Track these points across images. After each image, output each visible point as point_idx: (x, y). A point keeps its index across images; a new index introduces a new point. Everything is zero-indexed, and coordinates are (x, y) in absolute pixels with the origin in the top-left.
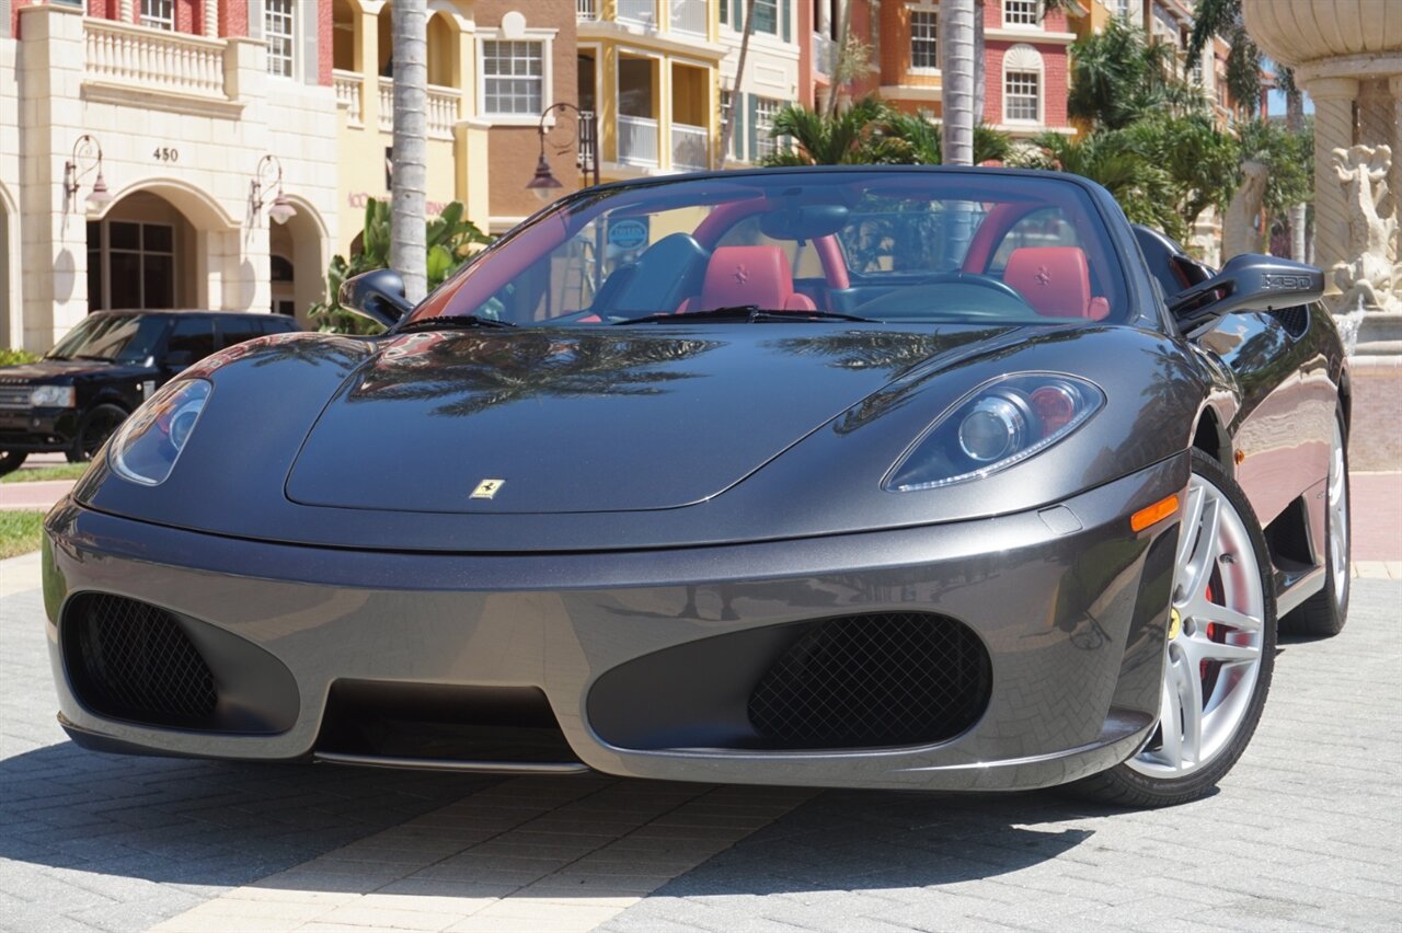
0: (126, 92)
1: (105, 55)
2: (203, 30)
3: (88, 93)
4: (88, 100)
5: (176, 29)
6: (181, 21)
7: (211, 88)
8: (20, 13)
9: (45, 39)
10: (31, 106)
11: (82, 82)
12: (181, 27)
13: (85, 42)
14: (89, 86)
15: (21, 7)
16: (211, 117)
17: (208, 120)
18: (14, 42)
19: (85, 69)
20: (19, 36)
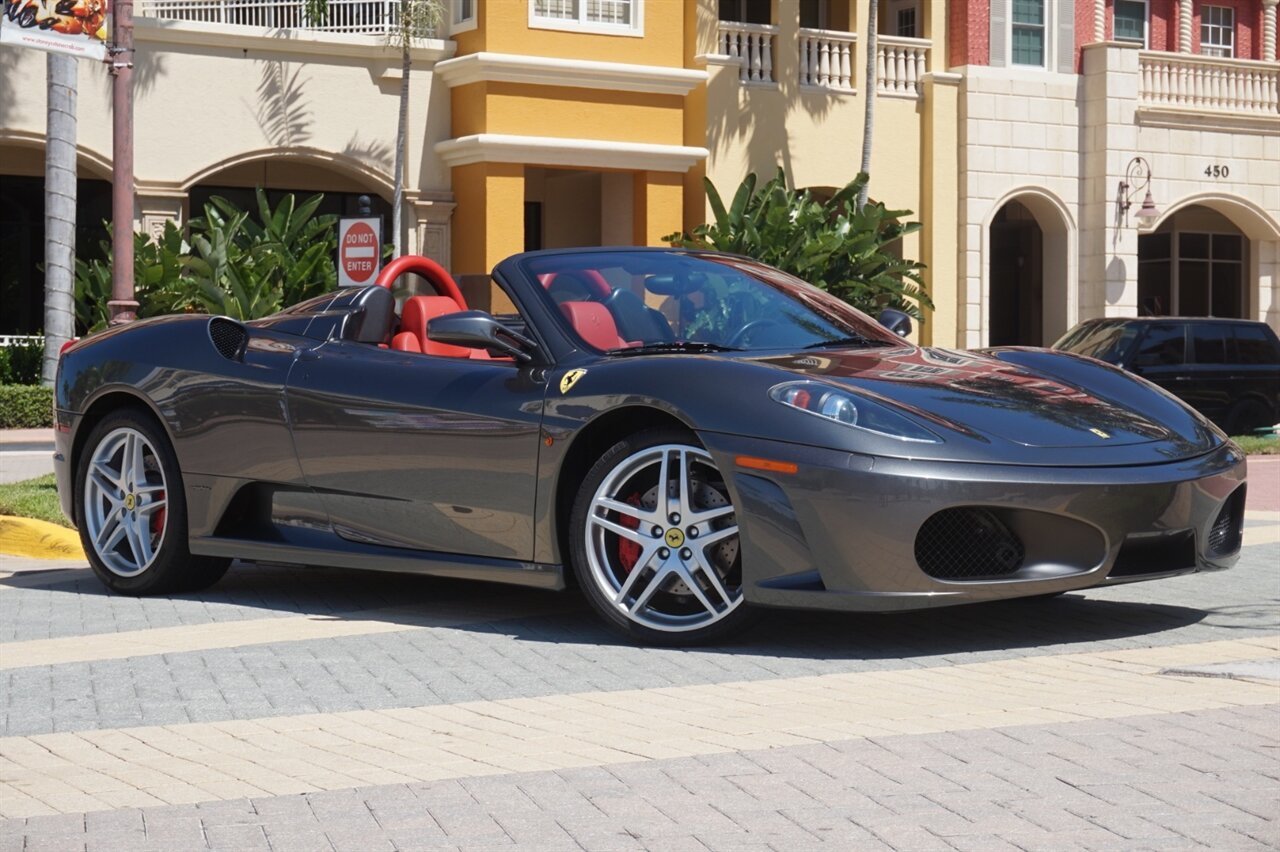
0: (1178, 116)
1: (1160, 84)
2: (1261, 54)
3: (1142, 119)
4: (1141, 125)
5: (1236, 56)
6: (1240, 46)
7: (1266, 107)
8: (1083, 51)
9: (1103, 73)
10: (1090, 132)
11: (1137, 109)
12: (1240, 52)
13: (1141, 73)
14: (1143, 112)
15: (1083, 45)
16: (1263, 135)
17: (1260, 137)
18: (1076, 77)
19: (1141, 97)
20: (1081, 70)
